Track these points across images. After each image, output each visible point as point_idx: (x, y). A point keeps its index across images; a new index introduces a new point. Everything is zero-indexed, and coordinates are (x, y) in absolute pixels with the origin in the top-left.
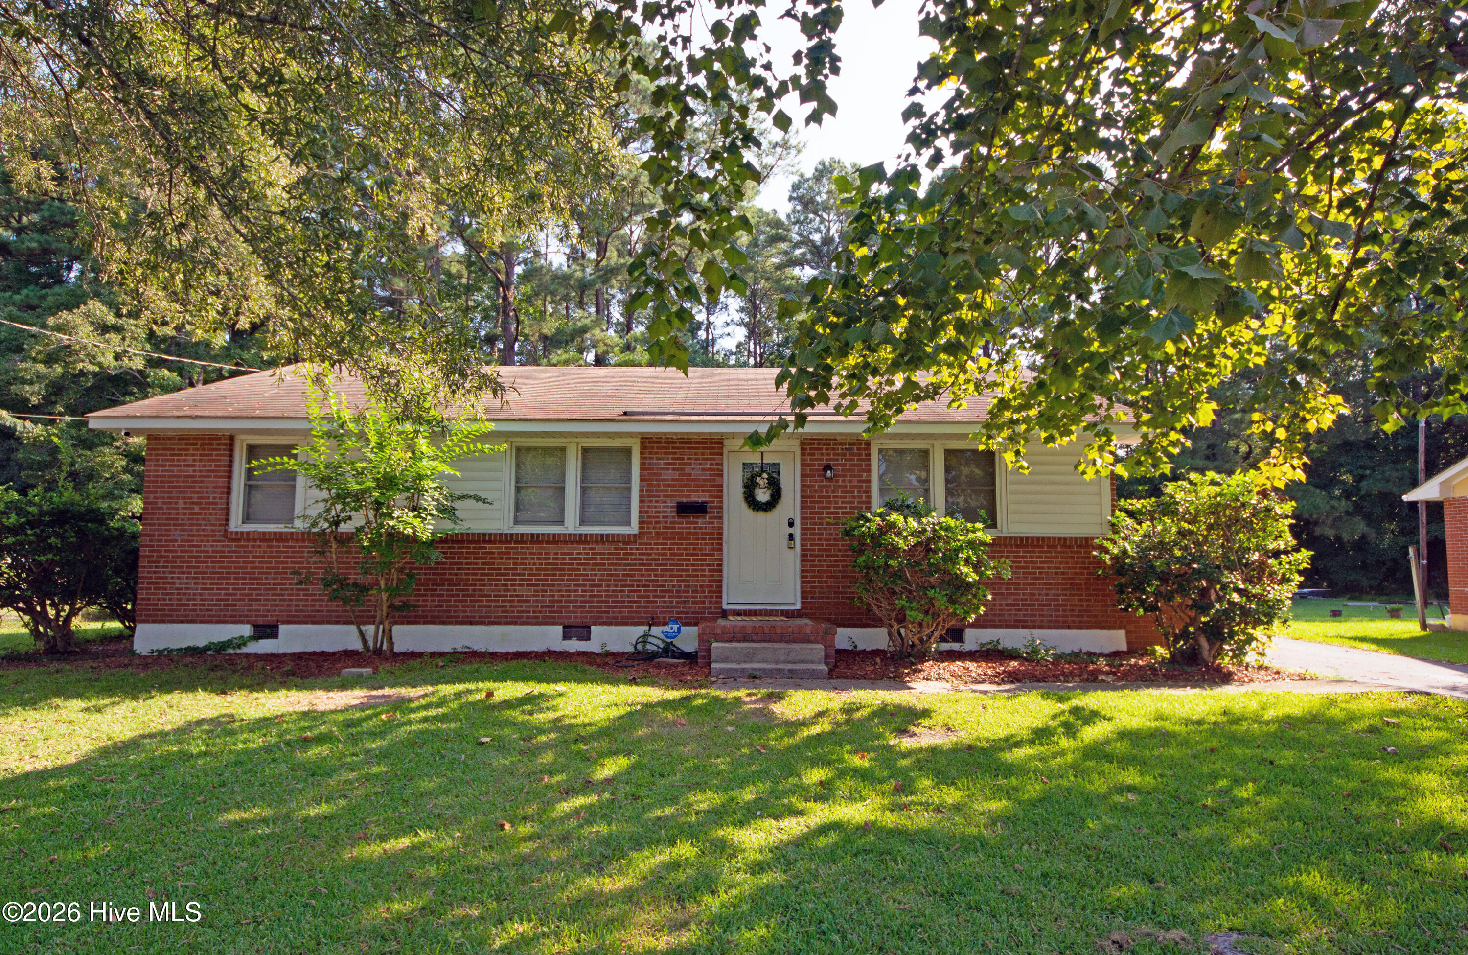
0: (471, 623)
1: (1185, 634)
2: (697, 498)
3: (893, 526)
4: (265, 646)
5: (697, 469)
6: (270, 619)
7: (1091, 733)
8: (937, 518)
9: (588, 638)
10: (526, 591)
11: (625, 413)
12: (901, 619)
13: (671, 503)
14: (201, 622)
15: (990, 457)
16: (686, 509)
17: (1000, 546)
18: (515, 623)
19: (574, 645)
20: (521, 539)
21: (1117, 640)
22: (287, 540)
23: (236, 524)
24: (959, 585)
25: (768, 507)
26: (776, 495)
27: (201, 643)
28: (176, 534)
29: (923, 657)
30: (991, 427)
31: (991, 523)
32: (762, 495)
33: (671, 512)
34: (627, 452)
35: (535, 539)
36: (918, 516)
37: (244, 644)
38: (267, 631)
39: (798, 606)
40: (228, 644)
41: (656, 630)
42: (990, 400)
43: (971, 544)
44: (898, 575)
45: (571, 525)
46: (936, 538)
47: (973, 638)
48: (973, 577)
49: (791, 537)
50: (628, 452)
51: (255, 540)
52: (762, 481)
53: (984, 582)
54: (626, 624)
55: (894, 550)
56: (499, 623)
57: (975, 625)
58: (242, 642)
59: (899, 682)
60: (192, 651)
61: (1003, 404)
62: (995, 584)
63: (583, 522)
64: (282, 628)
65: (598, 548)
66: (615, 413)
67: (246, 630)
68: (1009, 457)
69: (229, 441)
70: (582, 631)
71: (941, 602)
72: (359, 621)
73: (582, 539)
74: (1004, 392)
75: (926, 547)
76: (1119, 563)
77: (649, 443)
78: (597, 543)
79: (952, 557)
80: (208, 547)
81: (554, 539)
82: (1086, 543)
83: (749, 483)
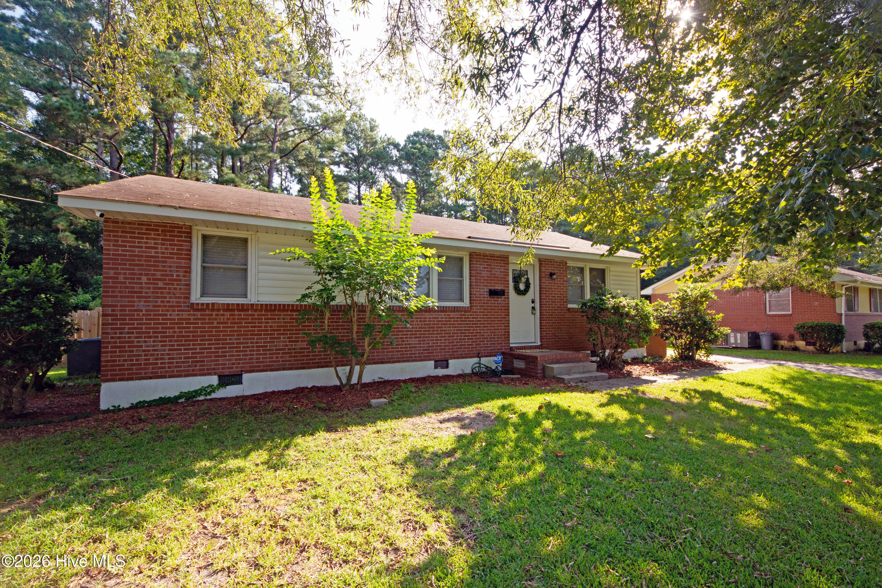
0: (382, 363)
2: (499, 287)
4: (231, 391)
5: (497, 271)
6: (235, 370)
9: (447, 367)
10: (414, 341)
11: (469, 237)
13: (486, 289)
14: (170, 377)
15: (603, 272)
16: (493, 293)
18: (408, 361)
19: (442, 372)
21: (644, 352)
22: (247, 310)
23: (196, 297)
25: (523, 293)
26: (528, 286)
27: (172, 393)
28: (141, 304)
32: (522, 287)
33: (486, 295)
37: (214, 391)
38: (236, 379)
39: (539, 343)
40: (197, 393)
41: (484, 361)
49: (533, 308)
50: (461, 259)
51: (219, 310)
52: (523, 278)
54: (466, 357)
56: (399, 362)
58: (213, 389)
60: (163, 401)
64: (245, 376)
65: (452, 315)
66: (463, 237)
67: (214, 380)
69: (190, 230)
70: (443, 363)
72: (337, 364)
77: (474, 255)
78: (451, 312)
80: (175, 315)
83: (517, 280)
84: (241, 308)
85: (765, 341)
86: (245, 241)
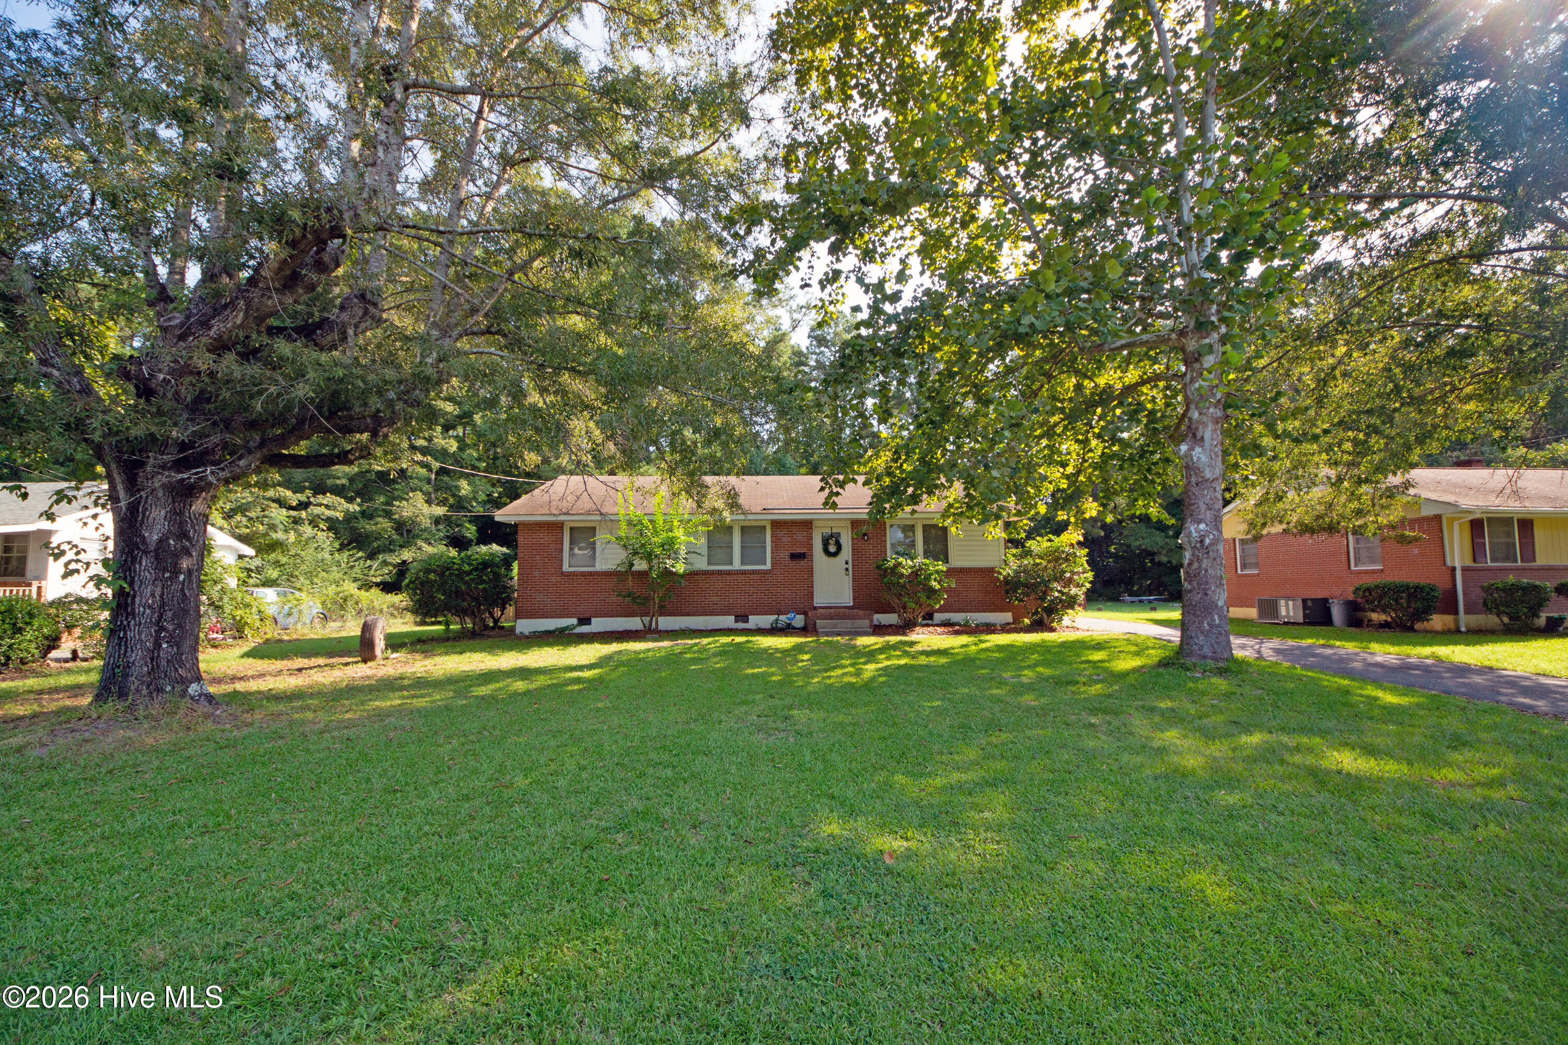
0: (689, 615)
1: (1037, 613)
2: (800, 551)
3: (900, 564)
4: (585, 629)
5: (800, 536)
6: (586, 616)
7: (983, 646)
8: (920, 560)
9: (748, 622)
10: (715, 599)
11: (763, 509)
12: (904, 607)
13: (787, 554)
14: (551, 617)
15: (945, 529)
16: (794, 557)
17: (951, 572)
18: (710, 615)
19: (741, 625)
20: (712, 573)
21: (1007, 617)
22: (595, 576)
23: (566, 568)
24: (931, 592)
25: (835, 554)
26: (839, 548)
27: (552, 628)
28: (537, 573)
29: (915, 625)
30: (945, 515)
31: (946, 560)
32: (832, 549)
33: (787, 558)
34: (764, 528)
35: (720, 573)
36: (912, 559)
38: (585, 621)
39: (851, 604)
40: (567, 628)
41: (783, 618)
42: (944, 504)
43: (937, 572)
44: (904, 586)
45: (737, 565)
46: (921, 569)
47: (938, 617)
48: (938, 587)
49: (847, 570)
51: (578, 576)
52: (832, 542)
53: (943, 589)
54: (765, 616)
55: (902, 575)
56: (702, 615)
57: (939, 611)
58: (574, 627)
59: (904, 634)
60: (547, 632)
61: (950, 506)
62: (948, 590)
63: (742, 563)
64: (593, 620)
65: (751, 577)
66: (758, 510)
67: (574, 621)
68: (953, 529)
69: (559, 526)
70: (742, 617)
71: (923, 598)
72: (642, 615)
73: (743, 573)
74: (951, 500)
75: (915, 574)
76: (1007, 581)
77: (776, 524)
78: (750, 574)
79: (928, 578)
80: (553, 579)
81: (729, 573)
82: (991, 570)
83: (826, 543)
84: (591, 574)
85: (1337, 613)
86: (594, 529)
